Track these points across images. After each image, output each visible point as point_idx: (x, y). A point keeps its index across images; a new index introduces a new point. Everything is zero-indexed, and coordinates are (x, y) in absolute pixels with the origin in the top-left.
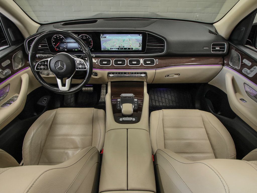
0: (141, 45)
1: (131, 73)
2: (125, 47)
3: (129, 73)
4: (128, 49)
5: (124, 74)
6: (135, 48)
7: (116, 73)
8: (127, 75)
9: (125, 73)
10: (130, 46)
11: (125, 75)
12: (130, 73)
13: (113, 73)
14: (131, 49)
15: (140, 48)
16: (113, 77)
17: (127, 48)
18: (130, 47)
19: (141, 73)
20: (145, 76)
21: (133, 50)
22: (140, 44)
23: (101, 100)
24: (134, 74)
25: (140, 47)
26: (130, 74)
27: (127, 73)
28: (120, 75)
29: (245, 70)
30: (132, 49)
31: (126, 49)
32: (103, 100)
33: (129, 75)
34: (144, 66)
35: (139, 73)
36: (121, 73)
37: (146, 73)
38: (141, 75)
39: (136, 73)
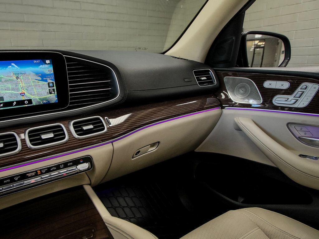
0: (55, 88)
1: (44, 172)
2: (6, 100)
3: (36, 173)
4: (16, 105)
5: (19, 180)
6: (37, 98)
8: (33, 181)
9: (24, 176)
10: (22, 94)
11: (26, 182)
12: (41, 170)
14: (26, 102)
15: (53, 98)
17: (13, 102)
18: (23, 98)
19: (76, 162)
20: (88, 169)
21: (34, 103)
22: (51, 85)
24: (54, 170)
25: (51, 93)
26: (42, 173)
27: (29, 175)
28: (4, 187)
29: (278, 100)
30: (30, 101)
31: (10, 104)
33: (38, 179)
34: (77, 139)
35: (69, 164)
36: (9, 181)
37: (88, 159)
38: (77, 167)
39: (61, 164)
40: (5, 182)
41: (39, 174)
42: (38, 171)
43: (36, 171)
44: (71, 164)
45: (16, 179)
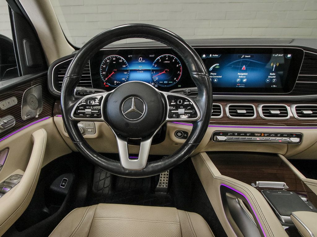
1: (266, 135)
3: (261, 134)
5: (249, 136)
7: (233, 134)
8: (258, 139)
9: (253, 134)
11: (253, 138)
12: (264, 133)
13: (225, 134)
16: (225, 141)
19: (290, 135)
20: (298, 143)
23: (160, 186)
24: (272, 136)
26: (264, 136)
27: (256, 134)
28: (240, 137)
32: (163, 184)
33: (261, 139)
34: (296, 119)
35: (284, 135)
36: (243, 134)
37: (300, 136)
38: (291, 139)
39: (279, 134)
40: (241, 134)
41: (262, 136)
42: (262, 134)
43: (261, 133)
44: (286, 135)
45: (248, 135)
